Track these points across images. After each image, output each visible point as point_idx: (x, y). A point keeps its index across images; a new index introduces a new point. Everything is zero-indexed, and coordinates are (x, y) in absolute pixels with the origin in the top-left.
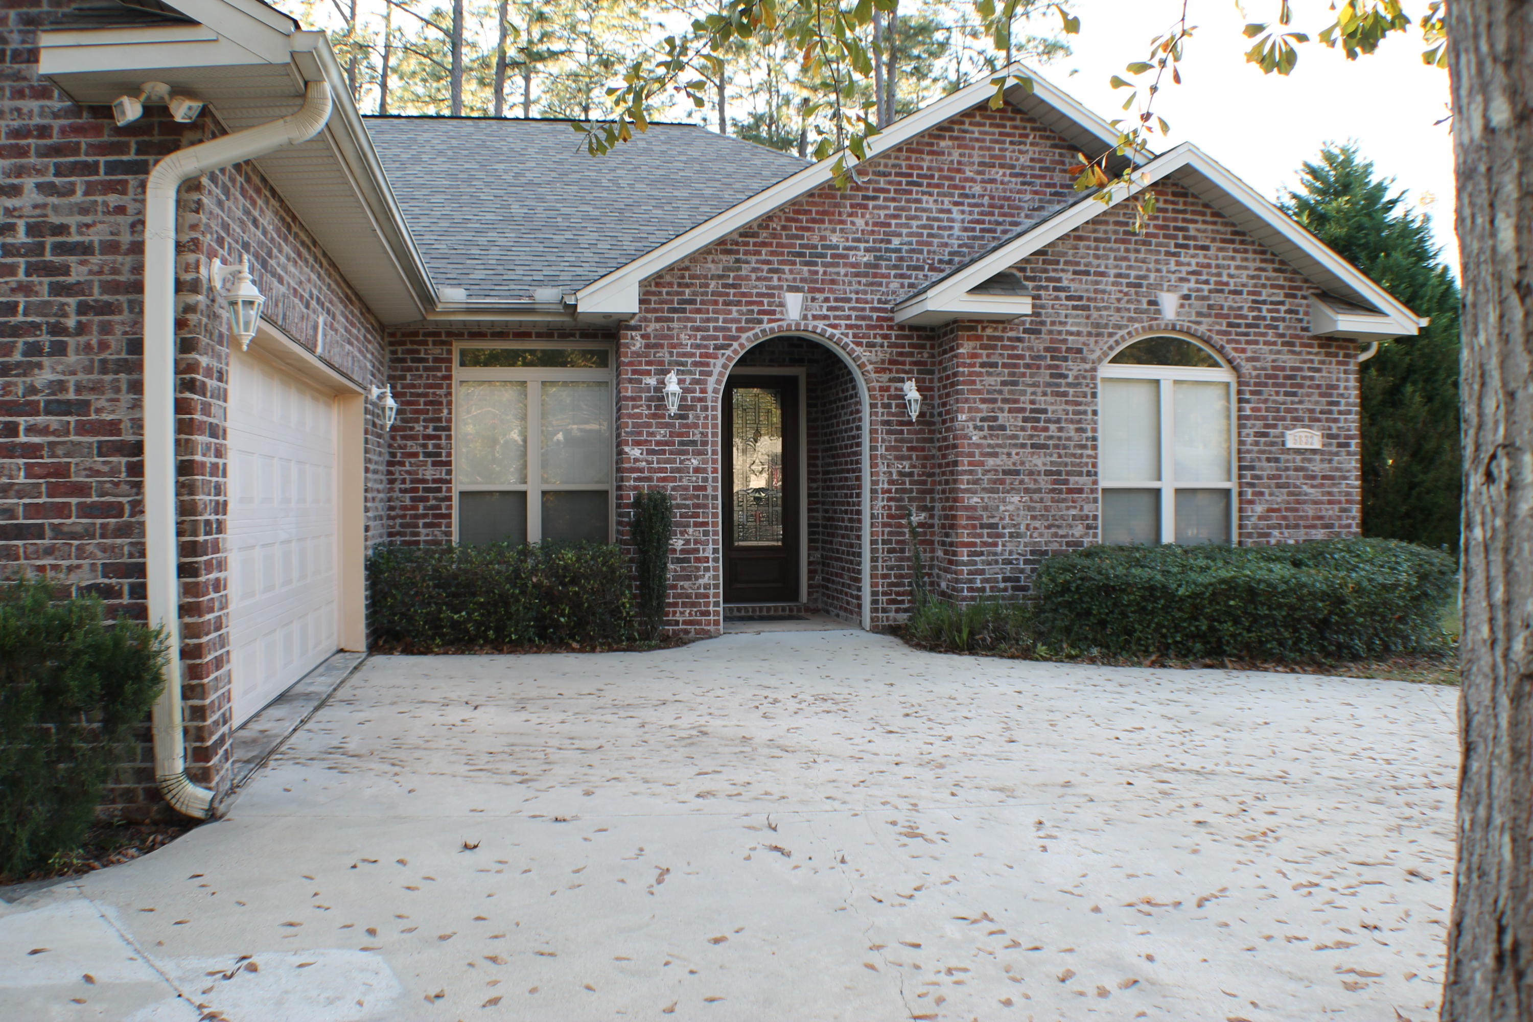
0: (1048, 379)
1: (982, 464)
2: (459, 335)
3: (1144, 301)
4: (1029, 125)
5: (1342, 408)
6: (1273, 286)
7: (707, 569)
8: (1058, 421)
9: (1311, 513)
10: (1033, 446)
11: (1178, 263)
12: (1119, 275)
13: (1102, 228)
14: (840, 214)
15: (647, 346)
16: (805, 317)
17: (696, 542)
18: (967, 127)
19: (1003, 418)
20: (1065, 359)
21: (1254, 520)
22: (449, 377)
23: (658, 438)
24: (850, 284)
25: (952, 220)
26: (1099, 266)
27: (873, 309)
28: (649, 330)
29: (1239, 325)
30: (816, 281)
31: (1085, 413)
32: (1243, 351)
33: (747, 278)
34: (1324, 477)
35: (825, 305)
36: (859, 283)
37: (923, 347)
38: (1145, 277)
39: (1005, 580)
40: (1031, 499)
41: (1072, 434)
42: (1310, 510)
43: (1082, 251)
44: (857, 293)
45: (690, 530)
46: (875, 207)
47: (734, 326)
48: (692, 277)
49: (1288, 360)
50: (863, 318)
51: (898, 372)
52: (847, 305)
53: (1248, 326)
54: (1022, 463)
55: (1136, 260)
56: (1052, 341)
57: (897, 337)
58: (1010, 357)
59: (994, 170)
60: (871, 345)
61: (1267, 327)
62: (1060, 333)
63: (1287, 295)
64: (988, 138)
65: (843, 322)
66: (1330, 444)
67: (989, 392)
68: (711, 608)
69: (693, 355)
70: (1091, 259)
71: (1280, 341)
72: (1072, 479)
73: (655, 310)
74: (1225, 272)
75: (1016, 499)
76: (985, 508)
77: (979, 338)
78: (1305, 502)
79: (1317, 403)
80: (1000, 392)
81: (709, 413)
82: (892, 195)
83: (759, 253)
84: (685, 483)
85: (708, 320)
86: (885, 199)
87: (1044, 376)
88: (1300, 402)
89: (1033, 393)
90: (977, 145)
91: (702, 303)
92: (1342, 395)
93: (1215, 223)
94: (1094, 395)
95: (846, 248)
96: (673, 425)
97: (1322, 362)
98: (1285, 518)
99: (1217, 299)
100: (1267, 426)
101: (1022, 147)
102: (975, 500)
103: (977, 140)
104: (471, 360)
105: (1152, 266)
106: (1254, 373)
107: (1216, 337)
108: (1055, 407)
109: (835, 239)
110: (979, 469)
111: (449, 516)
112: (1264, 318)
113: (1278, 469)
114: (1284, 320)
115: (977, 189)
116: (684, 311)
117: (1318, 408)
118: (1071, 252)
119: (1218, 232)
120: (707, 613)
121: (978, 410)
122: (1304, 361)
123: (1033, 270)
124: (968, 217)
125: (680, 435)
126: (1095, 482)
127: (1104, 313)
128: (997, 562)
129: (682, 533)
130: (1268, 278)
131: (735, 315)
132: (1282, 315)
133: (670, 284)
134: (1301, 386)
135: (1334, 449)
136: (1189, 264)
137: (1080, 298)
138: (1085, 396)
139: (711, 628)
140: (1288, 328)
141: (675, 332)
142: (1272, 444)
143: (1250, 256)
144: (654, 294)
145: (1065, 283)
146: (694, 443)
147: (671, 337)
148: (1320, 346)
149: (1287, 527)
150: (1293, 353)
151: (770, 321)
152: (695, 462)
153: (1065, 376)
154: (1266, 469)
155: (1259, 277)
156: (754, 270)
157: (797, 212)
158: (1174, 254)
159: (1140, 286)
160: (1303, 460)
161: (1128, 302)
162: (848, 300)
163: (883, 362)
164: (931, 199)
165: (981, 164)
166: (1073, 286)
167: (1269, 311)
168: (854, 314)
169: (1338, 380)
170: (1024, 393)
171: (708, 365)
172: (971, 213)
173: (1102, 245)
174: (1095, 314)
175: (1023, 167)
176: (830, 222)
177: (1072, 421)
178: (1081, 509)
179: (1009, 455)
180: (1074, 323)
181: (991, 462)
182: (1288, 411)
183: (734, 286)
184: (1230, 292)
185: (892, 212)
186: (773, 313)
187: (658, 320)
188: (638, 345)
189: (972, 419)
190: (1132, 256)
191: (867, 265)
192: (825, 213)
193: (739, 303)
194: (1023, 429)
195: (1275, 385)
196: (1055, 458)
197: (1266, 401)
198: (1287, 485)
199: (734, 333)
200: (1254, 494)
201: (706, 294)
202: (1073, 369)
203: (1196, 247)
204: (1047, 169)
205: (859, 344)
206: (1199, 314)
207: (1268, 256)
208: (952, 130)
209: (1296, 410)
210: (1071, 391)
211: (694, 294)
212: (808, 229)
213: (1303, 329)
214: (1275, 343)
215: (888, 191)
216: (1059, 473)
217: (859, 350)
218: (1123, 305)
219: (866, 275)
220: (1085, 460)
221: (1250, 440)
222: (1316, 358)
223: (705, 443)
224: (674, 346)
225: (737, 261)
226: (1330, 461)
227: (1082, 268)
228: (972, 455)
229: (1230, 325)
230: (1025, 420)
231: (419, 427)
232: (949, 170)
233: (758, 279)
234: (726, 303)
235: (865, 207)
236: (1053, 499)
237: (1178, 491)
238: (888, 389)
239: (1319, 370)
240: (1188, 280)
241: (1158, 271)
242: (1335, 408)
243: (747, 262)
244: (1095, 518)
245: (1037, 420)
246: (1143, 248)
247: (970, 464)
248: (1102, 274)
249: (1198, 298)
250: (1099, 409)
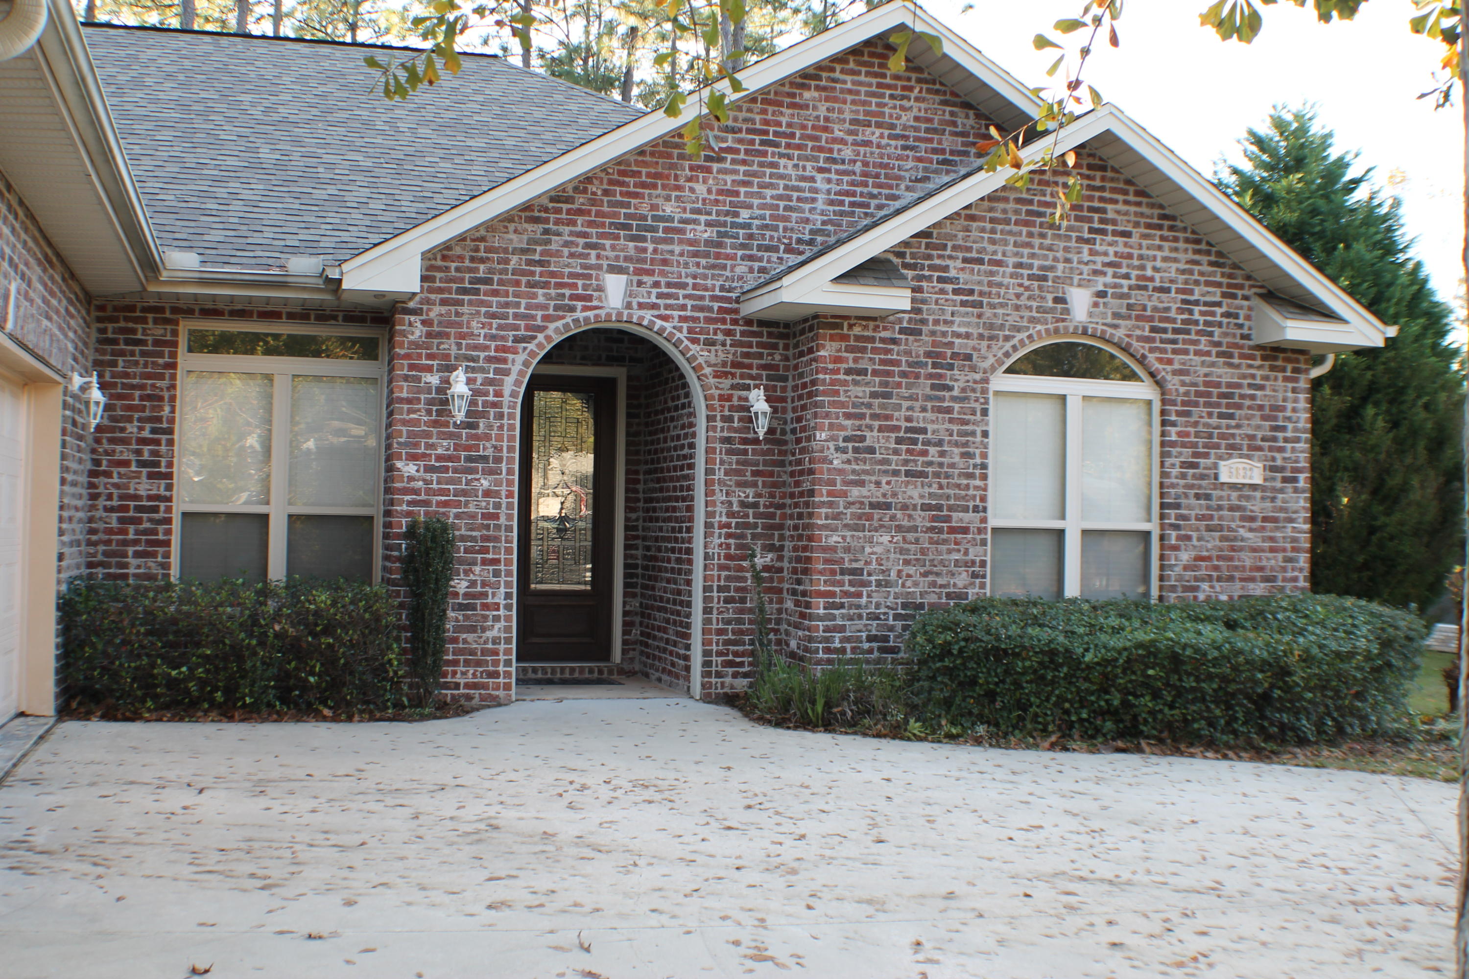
0: (928, 391)
1: (844, 494)
2: (188, 312)
3: (1050, 297)
4: (914, 76)
5: (1289, 434)
6: (1208, 284)
7: (497, 619)
8: (940, 443)
9: (1248, 563)
10: (908, 474)
11: (1092, 253)
12: (1020, 265)
13: (1001, 206)
14: (676, 178)
15: (429, 335)
16: (629, 306)
17: (484, 584)
18: (837, 75)
19: (872, 438)
20: (951, 367)
22: (173, 366)
23: (440, 451)
24: (686, 266)
25: (816, 191)
26: (995, 253)
27: (714, 298)
28: (432, 315)
29: (1164, 330)
30: (644, 261)
31: (973, 434)
32: (1170, 362)
33: (558, 254)
34: (1265, 519)
35: (654, 291)
36: (698, 265)
37: (775, 347)
38: (1052, 268)
39: (870, 639)
40: (904, 538)
41: (957, 459)
42: (1247, 558)
43: (975, 234)
44: (695, 277)
45: (477, 569)
46: (719, 171)
47: (540, 313)
48: (488, 250)
49: (1224, 374)
50: (701, 309)
51: (742, 377)
52: (681, 292)
53: (1176, 331)
54: (895, 495)
55: (1041, 247)
56: (934, 344)
57: (743, 334)
58: (883, 362)
59: (869, 130)
60: (710, 343)
61: (1198, 333)
62: (944, 334)
63: (1224, 295)
64: (863, 89)
65: (676, 314)
66: (1273, 479)
67: (854, 406)
68: (501, 669)
69: (486, 348)
70: (985, 244)
71: (1214, 351)
72: (955, 515)
73: (440, 290)
74: (1149, 265)
75: (886, 539)
76: (847, 550)
77: (844, 338)
78: (1241, 549)
79: (1258, 427)
80: (869, 406)
81: (505, 421)
82: (742, 156)
83: (573, 223)
84: (472, 509)
85: (507, 305)
86: (733, 161)
87: (924, 387)
88: (1238, 426)
89: (910, 409)
90: (849, 98)
91: (501, 282)
92: (1289, 419)
93: (1139, 204)
94: (985, 412)
95: (683, 221)
96: (459, 436)
97: (1266, 378)
98: (1216, 568)
99: (1138, 297)
100: (1196, 455)
101: (904, 103)
102: (835, 539)
103: (850, 92)
105: (1060, 255)
106: (1182, 390)
107: (1135, 344)
108: (936, 426)
109: (669, 209)
110: (841, 501)
111: (167, 543)
112: (1196, 323)
113: (1208, 508)
114: (1220, 324)
115: (847, 153)
116: (477, 292)
117: (1259, 434)
118: (961, 234)
119: (1142, 215)
120: (496, 674)
121: (842, 428)
122: (1244, 377)
123: (913, 256)
124: (835, 188)
125: (468, 448)
126: (984, 520)
127: (1000, 311)
128: (860, 617)
129: (466, 572)
130: (1201, 274)
131: (541, 299)
132: (1218, 319)
133: (461, 258)
134: (1239, 407)
135: (1279, 485)
136: (1106, 254)
137: (971, 292)
138: (974, 413)
139: (501, 693)
140: (1226, 335)
141: (465, 318)
142: (1202, 477)
143: (1181, 245)
144: (439, 269)
145: (953, 273)
146: (485, 459)
147: (460, 325)
148: (1264, 358)
149: (1219, 579)
150: (1231, 365)
151: (585, 309)
152: (485, 483)
153: (950, 389)
154: (1194, 507)
155: (1191, 272)
156: (566, 244)
157: (622, 173)
158: (1087, 241)
159: (1045, 278)
160: (1240, 498)
161: (1029, 298)
162: (684, 286)
163: (724, 364)
164: (790, 164)
165: (854, 122)
166: (962, 276)
167: (1202, 313)
168: (689, 303)
169: (1284, 400)
170: (898, 407)
171: (505, 361)
172: (839, 182)
173: (999, 227)
174: (988, 312)
175: (905, 128)
176: (664, 187)
177: (956, 444)
178: (966, 553)
179: (878, 484)
180: (963, 323)
181: (855, 492)
182: (1222, 436)
183: (540, 263)
184: (1155, 289)
185: (741, 177)
186: (589, 298)
187: (443, 302)
188: (418, 333)
189: (833, 438)
190: (1037, 241)
191: (708, 243)
192: (657, 176)
193: (546, 285)
194: (896, 452)
195: (1207, 404)
196: (934, 489)
197: (1196, 424)
198: (1220, 528)
199: (539, 322)
200: (1179, 538)
201: (505, 271)
202: (959, 379)
203: (1115, 233)
204: (935, 131)
205: (694, 341)
206: (1116, 315)
207: (1203, 246)
208: (819, 78)
209: (1233, 436)
210: (957, 406)
211: (491, 271)
212: (636, 195)
213: (1243, 337)
214: (1208, 354)
215: (736, 151)
216: (939, 508)
217: (695, 349)
218: (1023, 301)
219: (707, 255)
220: (971, 492)
221: (1175, 471)
222: (1259, 373)
223: (498, 460)
224: (463, 336)
225: (546, 232)
226: (1273, 499)
227: (974, 255)
228: (832, 483)
229: (1153, 329)
230: (899, 441)
231: (132, 428)
232: (814, 127)
233: (572, 255)
234: (530, 285)
235: (709, 170)
236: (931, 541)
237: (1085, 533)
238: (729, 398)
239: (1261, 388)
240: (1104, 274)
241: (1067, 261)
242: (1280, 435)
243: (559, 234)
244: (983, 564)
245: (915, 442)
246: (1050, 232)
247: (830, 494)
248: (999, 263)
249: (1115, 296)
250: (991, 429)
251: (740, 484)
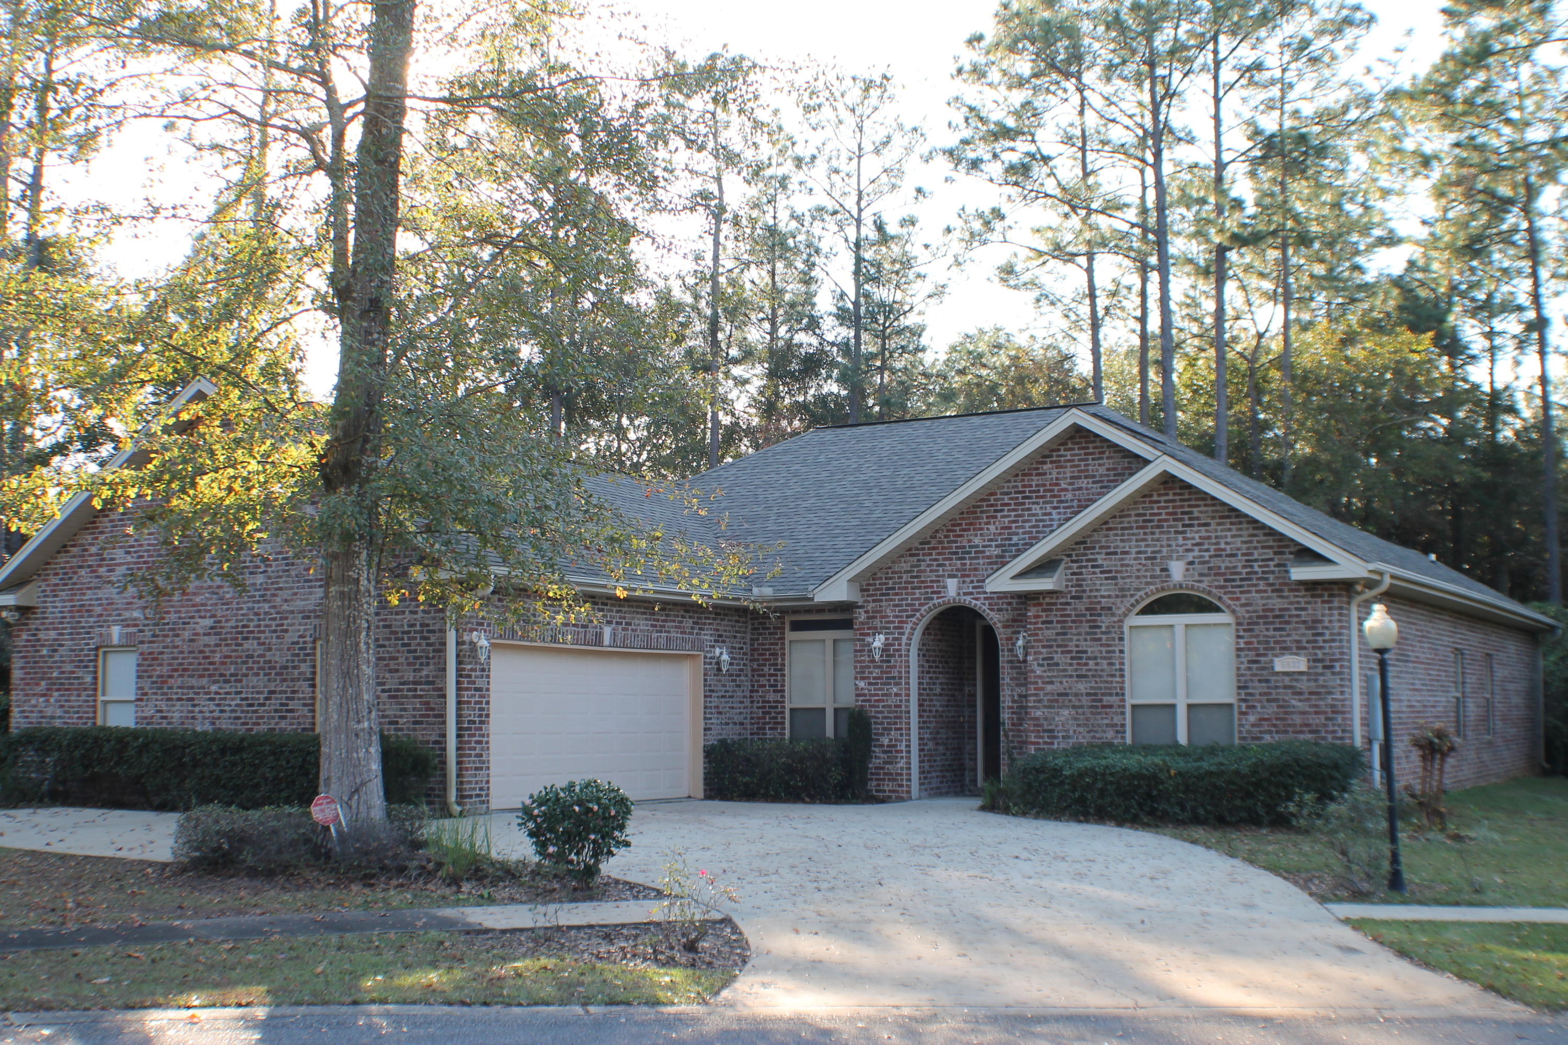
0: (1088, 630)
1: (1042, 689)
2: (789, 613)
3: (1158, 569)
5: (1327, 637)
7: (902, 758)
8: (1095, 658)
9: (1298, 722)
10: (1078, 676)
11: (1185, 539)
12: (1139, 553)
14: (980, 524)
15: (868, 618)
16: (959, 594)
19: (1057, 657)
20: (1100, 615)
21: (1248, 727)
22: (783, 639)
23: (875, 675)
26: (1122, 547)
28: (868, 608)
29: (1234, 580)
30: (965, 570)
31: (1114, 652)
32: (1238, 599)
33: (924, 571)
34: (1310, 693)
35: (971, 585)
36: (992, 568)
38: (1159, 552)
40: (1077, 712)
41: (1105, 667)
42: (1298, 719)
45: (893, 733)
46: (1002, 517)
47: (917, 602)
49: (1276, 603)
51: (1017, 627)
53: (1242, 580)
54: (1070, 688)
55: (1152, 540)
56: (1090, 603)
57: (1016, 603)
58: (1062, 616)
60: (1000, 610)
61: (1258, 579)
62: (1096, 597)
63: (1275, 553)
65: (982, 596)
66: (1316, 667)
67: (1048, 641)
68: (905, 783)
69: (893, 622)
70: (1116, 543)
71: (1269, 589)
72: (1105, 698)
73: (873, 595)
74: (1222, 541)
75: (1066, 712)
76: (1046, 719)
77: (1040, 605)
78: (1293, 713)
79: (1303, 635)
80: (1055, 640)
81: (903, 658)
82: (1012, 507)
83: (931, 554)
84: (890, 703)
85: (902, 600)
86: (1008, 511)
87: (1085, 628)
88: (1288, 635)
89: (1078, 640)
91: (900, 588)
94: (1121, 639)
95: (984, 546)
96: (883, 667)
97: (1308, 603)
98: (1275, 726)
99: (1215, 562)
100: (1258, 655)
102: (1039, 713)
104: (797, 626)
105: (1164, 543)
106: (1249, 615)
107: (1216, 590)
108: (1093, 649)
109: (977, 541)
110: (1042, 693)
111: (783, 723)
112: (1256, 573)
113: (1268, 688)
114: (1273, 572)
115: (1069, 496)
116: (889, 594)
117: (1304, 639)
118: (1104, 539)
119: (1217, 511)
120: (902, 786)
121: (1041, 653)
122: (1292, 603)
123: (1076, 555)
125: (887, 672)
126: (1124, 701)
127: (1128, 581)
129: (888, 735)
130: (1258, 542)
131: (918, 595)
132: (1271, 569)
133: (882, 578)
134: (1288, 623)
135: (1320, 670)
136: (1193, 539)
137: (1110, 572)
138: (1115, 640)
139: (905, 795)
140: (1277, 578)
141: (883, 608)
142: (1263, 669)
145: (1100, 562)
146: (894, 677)
147: (881, 612)
149: (1277, 732)
150: (1282, 597)
151: (939, 599)
152: (895, 690)
153: (1100, 627)
154: (1258, 688)
156: (928, 566)
158: (1182, 533)
159: (1155, 558)
160: (1291, 681)
161: (1146, 571)
163: (1007, 620)
164: (1038, 507)
166: (1105, 563)
167: (1260, 567)
170: (1071, 640)
171: (902, 628)
172: (1065, 513)
173: (1127, 532)
174: (1120, 581)
176: (974, 529)
177: (1105, 658)
178: (1114, 719)
179: (1061, 683)
180: (1105, 589)
181: (1049, 688)
182: (1276, 642)
183: (917, 577)
184: (1227, 556)
185: (1012, 519)
186: (940, 593)
188: (863, 618)
190: (1149, 537)
192: (970, 524)
193: (920, 588)
194: (1071, 665)
195: (1265, 623)
196: (1093, 684)
197: (1257, 636)
198: (1276, 700)
200: (1249, 707)
202: (1105, 621)
203: (1199, 525)
205: (992, 610)
206: (1201, 575)
209: (1285, 641)
210: (1104, 637)
212: (960, 536)
214: (1265, 591)
215: (1009, 505)
216: (1096, 694)
217: (992, 614)
218: (1142, 573)
220: (1115, 685)
221: (1245, 666)
222: (1303, 600)
223: (900, 678)
224: (883, 617)
225: (919, 560)
226: (1316, 680)
227: (1112, 550)
228: (1036, 683)
229: (1226, 581)
230: (1072, 659)
231: (766, 669)
232: (1050, 485)
233: (931, 571)
234: (912, 588)
235: (996, 517)
236: (1092, 713)
237: (1190, 707)
238: (1011, 639)
239: (1304, 609)
240: (1193, 551)
241: (1169, 546)
242: (1320, 639)
243: (924, 561)
244: (1123, 725)
245: (1081, 658)
246: (1157, 531)
247: (1036, 689)
248: (1126, 553)
249: (1201, 563)
250: (1126, 649)
251: (1018, 685)
